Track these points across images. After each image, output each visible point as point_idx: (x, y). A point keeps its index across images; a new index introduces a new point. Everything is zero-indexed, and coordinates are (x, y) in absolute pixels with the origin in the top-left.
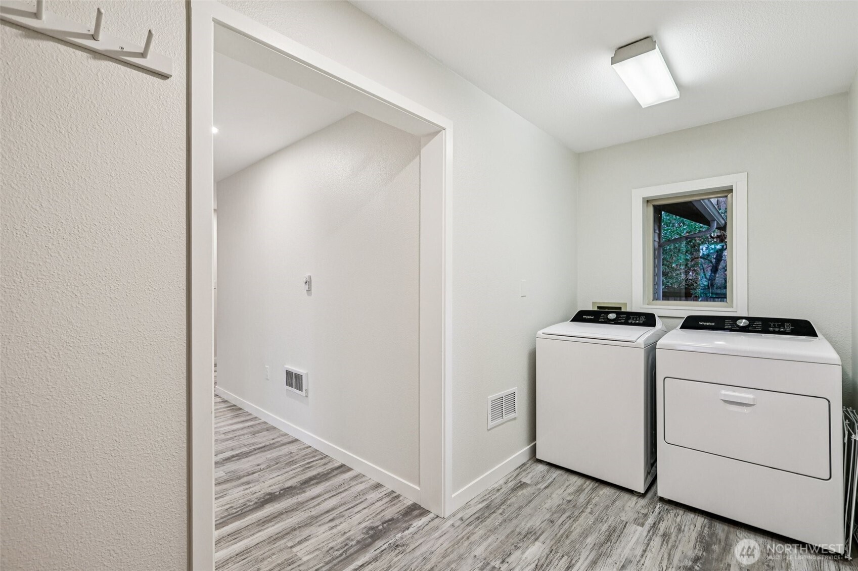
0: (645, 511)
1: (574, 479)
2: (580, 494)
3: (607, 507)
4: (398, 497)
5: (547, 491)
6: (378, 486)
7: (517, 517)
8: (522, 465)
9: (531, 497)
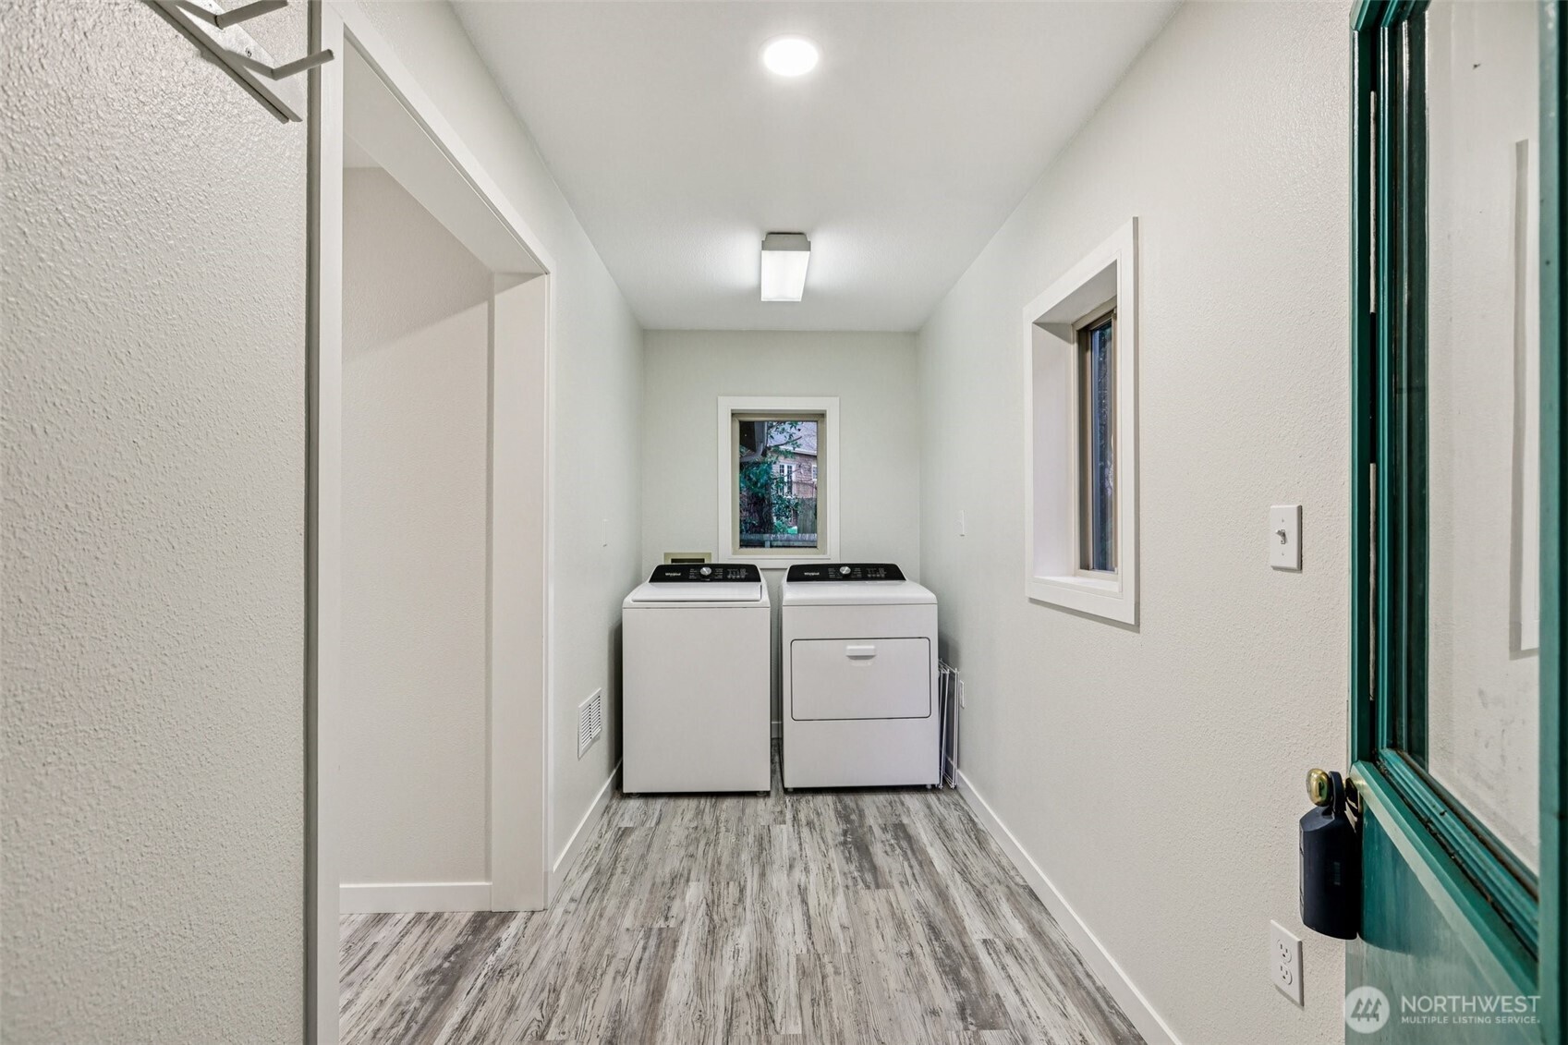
0: (779, 809)
1: (684, 803)
2: (702, 816)
3: (740, 819)
4: (437, 916)
5: (661, 826)
6: (379, 919)
7: (646, 868)
8: (606, 808)
9: (646, 841)
